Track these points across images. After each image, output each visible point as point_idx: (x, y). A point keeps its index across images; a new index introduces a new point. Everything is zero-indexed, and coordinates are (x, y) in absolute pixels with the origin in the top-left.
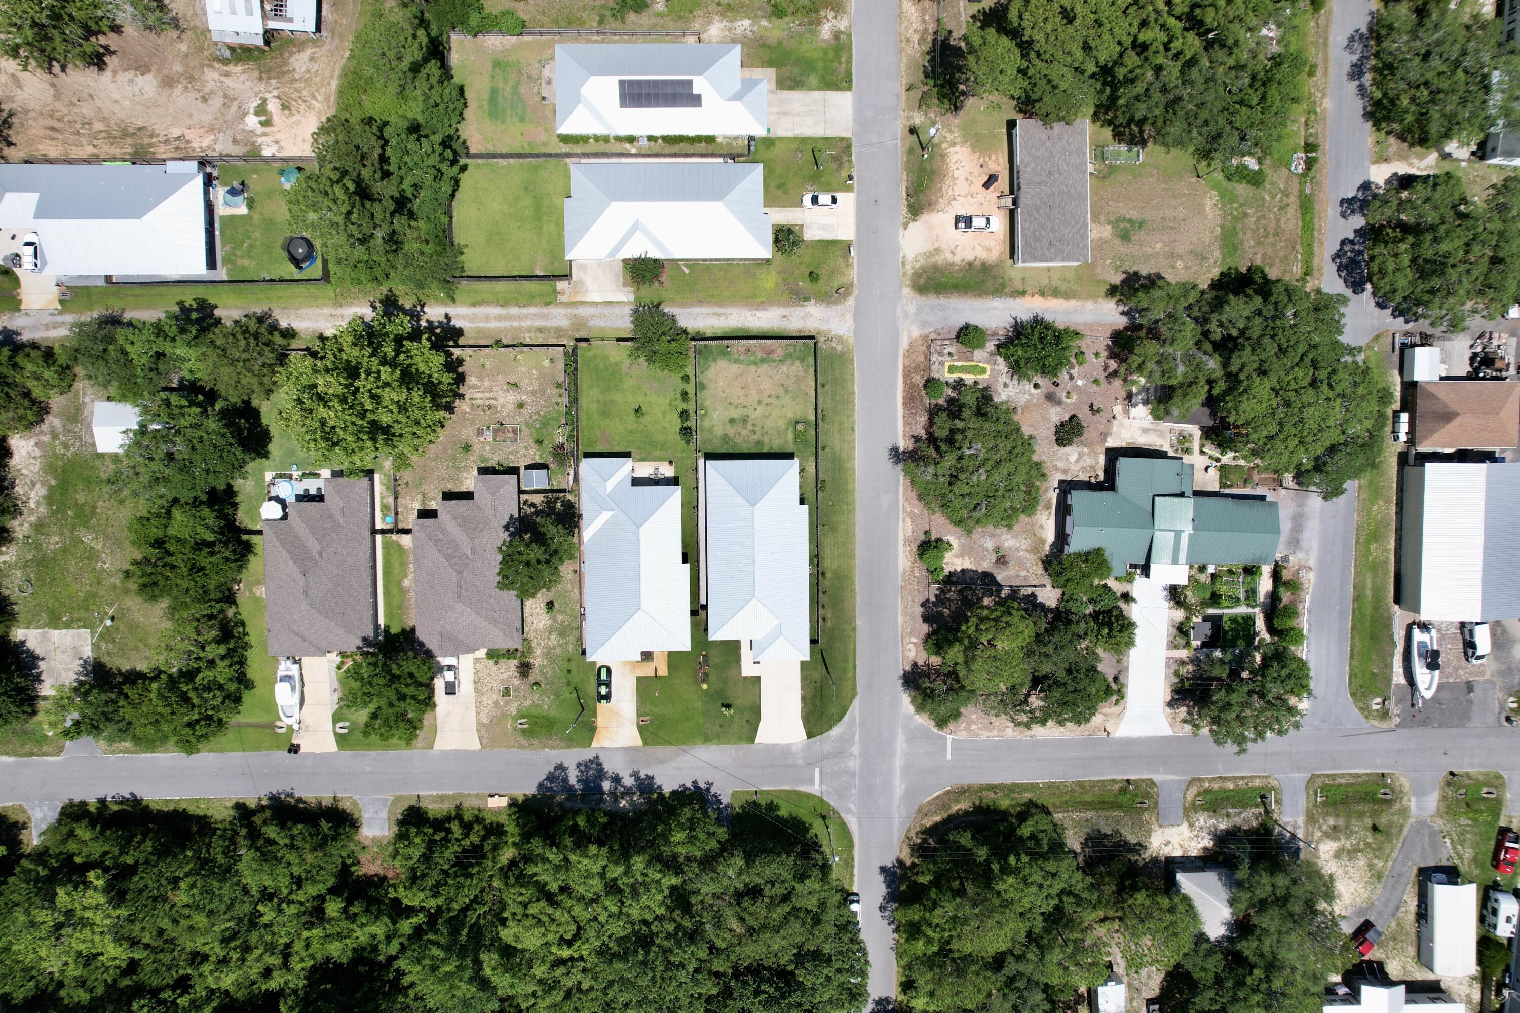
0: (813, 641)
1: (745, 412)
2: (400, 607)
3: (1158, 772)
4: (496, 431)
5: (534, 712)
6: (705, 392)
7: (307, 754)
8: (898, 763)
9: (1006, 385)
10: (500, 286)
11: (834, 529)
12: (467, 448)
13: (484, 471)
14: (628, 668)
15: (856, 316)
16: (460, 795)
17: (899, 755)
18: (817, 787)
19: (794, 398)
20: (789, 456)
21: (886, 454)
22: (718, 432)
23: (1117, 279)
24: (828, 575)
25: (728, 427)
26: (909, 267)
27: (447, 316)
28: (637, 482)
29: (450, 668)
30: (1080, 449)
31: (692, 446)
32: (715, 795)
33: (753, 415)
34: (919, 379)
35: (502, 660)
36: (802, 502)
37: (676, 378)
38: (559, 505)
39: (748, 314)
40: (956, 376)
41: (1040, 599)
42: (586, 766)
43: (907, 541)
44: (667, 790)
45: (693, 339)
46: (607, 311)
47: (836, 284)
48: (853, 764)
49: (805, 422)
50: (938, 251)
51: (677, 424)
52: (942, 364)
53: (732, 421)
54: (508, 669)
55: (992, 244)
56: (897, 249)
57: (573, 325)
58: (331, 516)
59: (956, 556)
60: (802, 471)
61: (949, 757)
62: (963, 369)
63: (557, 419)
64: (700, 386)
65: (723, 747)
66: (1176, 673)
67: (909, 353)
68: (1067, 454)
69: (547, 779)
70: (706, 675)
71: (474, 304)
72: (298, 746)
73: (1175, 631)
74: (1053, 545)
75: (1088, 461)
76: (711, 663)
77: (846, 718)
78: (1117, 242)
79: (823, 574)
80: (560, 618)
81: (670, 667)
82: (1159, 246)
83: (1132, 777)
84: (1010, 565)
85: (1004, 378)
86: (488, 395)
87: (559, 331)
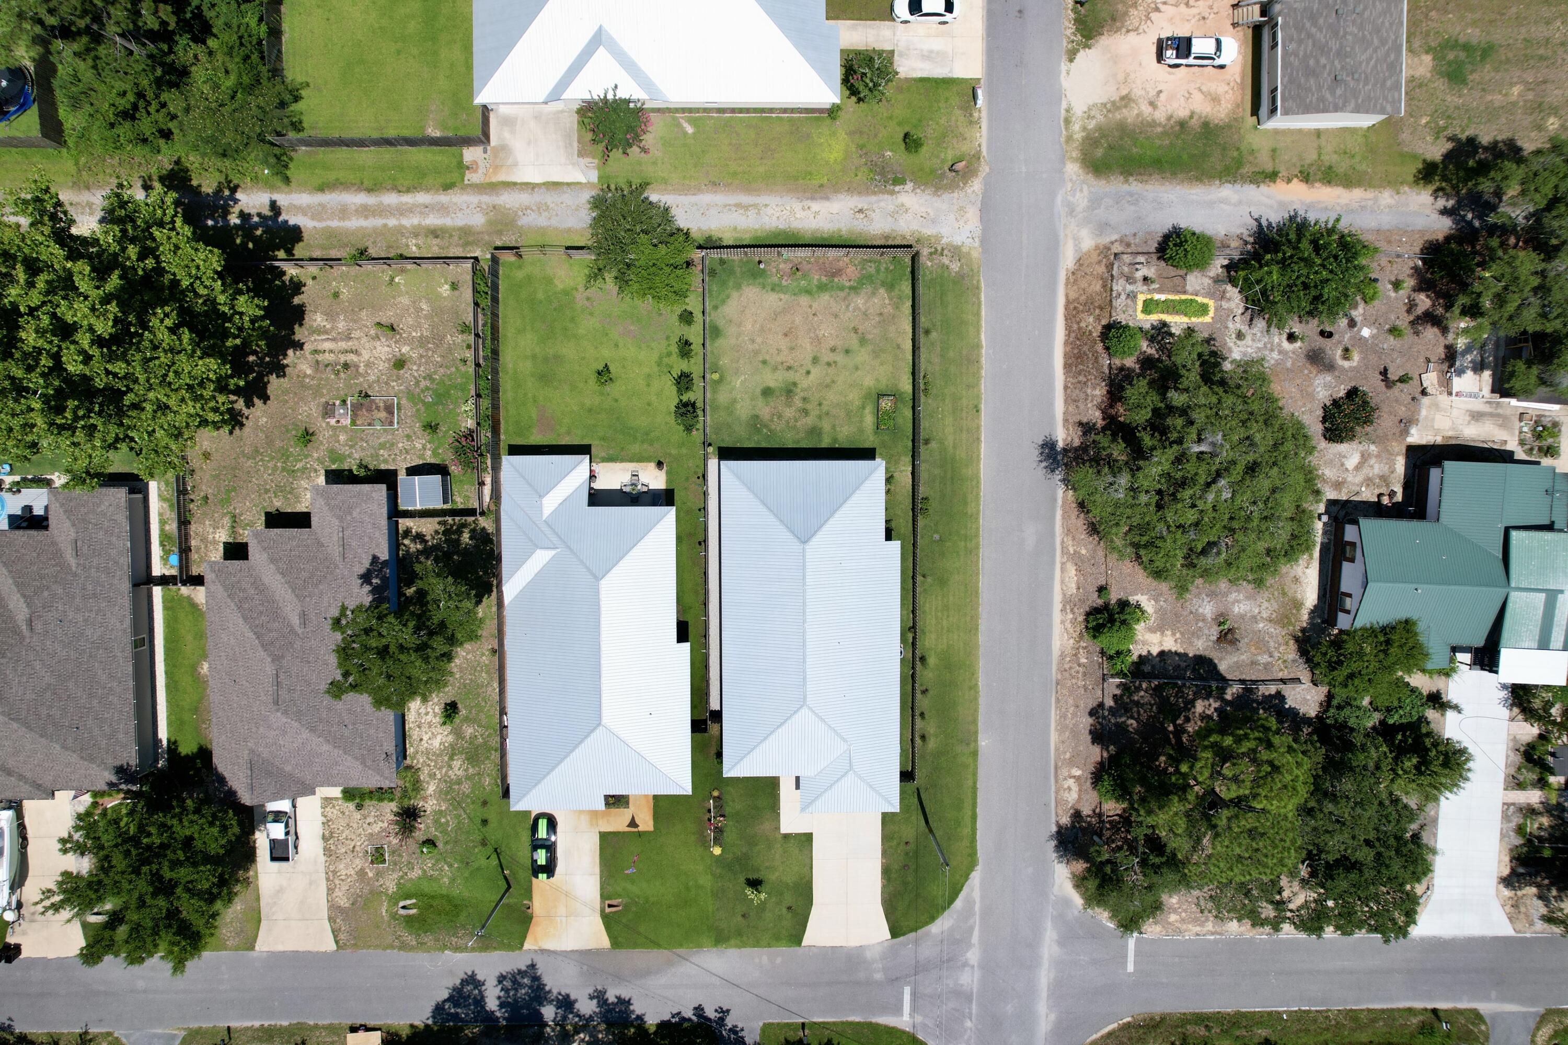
0: (906, 776)
1: (791, 376)
2: (196, 710)
3: (1488, 999)
4: (356, 408)
5: (426, 887)
6: (721, 342)
7: (33, 962)
8: (1044, 977)
9: (1240, 336)
10: (366, 156)
11: (942, 582)
12: (307, 436)
13: (337, 477)
14: (585, 819)
15: (985, 210)
16: (301, 1026)
17: (1045, 964)
18: (906, 1017)
19: (876, 354)
20: (867, 454)
21: (1035, 453)
22: (743, 410)
23: (1436, 151)
24: (932, 660)
25: (760, 402)
26: (1076, 127)
27: (273, 205)
28: (597, 498)
29: (278, 816)
30: (1364, 446)
31: (697, 435)
32: (734, 1030)
33: (804, 383)
34: (1092, 324)
35: (367, 803)
36: (889, 537)
37: (671, 313)
38: (466, 537)
39: (797, 206)
40: (1155, 318)
41: (1290, 703)
42: (515, 982)
43: (1067, 602)
44: (652, 1020)
45: (700, 247)
46: (550, 198)
47: (950, 155)
48: (969, 979)
49: (895, 395)
50: (1127, 100)
51: (671, 398)
52: (1132, 296)
53: (767, 392)
54: (379, 818)
55: (1220, 88)
56: (1058, 95)
57: (490, 223)
58: (58, 554)
59: (1152, 630)
60: (889, 480)
61: (1130, 968)
62: (1170, 307)
63: (463, 389)
64: (713, 332)
65: (747, 951)
66: (1520, 830)
67: (1075, 277)
68: (1342, 456)
69: (450, 999)
70: (719, 831)
71: (321, 189)
72: (17, 949)
73: (1518, 759)
74: (1314, 612)
75: (1377, 468)
76: (728, 810)
77: (958, 903)
78: (1440, 84)
79: (923, 659)
80: (469, 731)
81: (656, 817)
82: (1516, 90)
83: (1442, 1005)
84: (1242, 644)
85: (1239, 324)
86: (343, 345)
87: (466, 233)
